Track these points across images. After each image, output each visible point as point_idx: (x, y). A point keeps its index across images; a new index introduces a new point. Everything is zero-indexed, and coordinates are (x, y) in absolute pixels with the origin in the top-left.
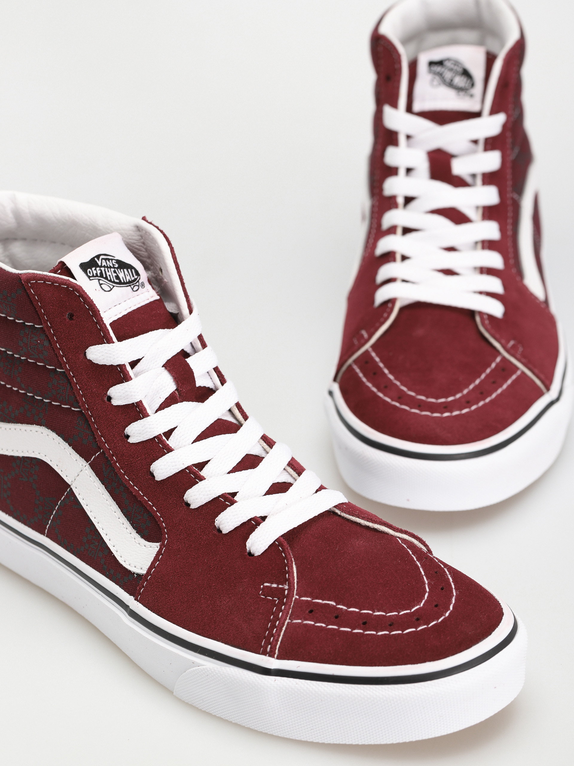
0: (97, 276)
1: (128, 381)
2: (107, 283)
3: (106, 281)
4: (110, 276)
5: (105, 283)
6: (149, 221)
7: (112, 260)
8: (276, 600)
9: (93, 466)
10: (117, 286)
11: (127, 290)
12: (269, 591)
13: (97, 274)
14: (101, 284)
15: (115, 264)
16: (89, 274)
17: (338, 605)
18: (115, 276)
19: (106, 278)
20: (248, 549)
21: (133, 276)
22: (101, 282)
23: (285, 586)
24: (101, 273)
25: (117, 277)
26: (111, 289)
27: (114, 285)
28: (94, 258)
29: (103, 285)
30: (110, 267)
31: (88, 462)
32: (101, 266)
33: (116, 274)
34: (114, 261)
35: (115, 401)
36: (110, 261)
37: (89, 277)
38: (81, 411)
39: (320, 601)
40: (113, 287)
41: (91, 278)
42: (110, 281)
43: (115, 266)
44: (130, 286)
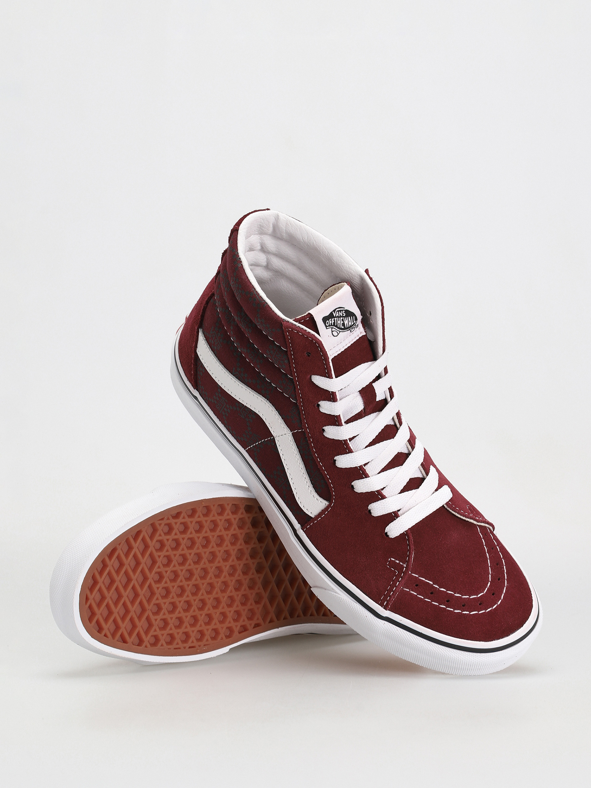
0: (331, 325)
1: (335, 402)
2: (336, 330)
3: (336, 328)
4: (339, 323)
5: (335, 330)
6: (371, 276)
7: (343, 310)
8: (397, 572)
9: (293, 435)
10: (342, 332)
11: (347, 333)
12: (393, 564)
13: (331, 323)
14: (332, 331)
15: (344, 313)
16: (327, 325)
17: (435, 584)
18: (342, 323)
19: (336, 326)
20: (386, 532)
21: (353, 322)
22: (333, 330)
23: (405, 565)
24: (334, 322)
25: (343, 324)
26: (338, 334)
27: (340, 331)
28: (332, 312)
29: (334, 332)
30: (341, 317)
31: (291, 432)
32: (336, 317)
33: (343, 322)
34: (344, 311)
35: (322, 409)
36: (341, 312)
37: (326, 326)
38: (297, 403)
39: (424, 579)
40: (340, 333)
41: (327, 328)
42: (339, 328)
43: (343, 315)
44: (350, 330)
